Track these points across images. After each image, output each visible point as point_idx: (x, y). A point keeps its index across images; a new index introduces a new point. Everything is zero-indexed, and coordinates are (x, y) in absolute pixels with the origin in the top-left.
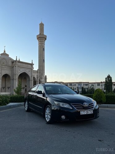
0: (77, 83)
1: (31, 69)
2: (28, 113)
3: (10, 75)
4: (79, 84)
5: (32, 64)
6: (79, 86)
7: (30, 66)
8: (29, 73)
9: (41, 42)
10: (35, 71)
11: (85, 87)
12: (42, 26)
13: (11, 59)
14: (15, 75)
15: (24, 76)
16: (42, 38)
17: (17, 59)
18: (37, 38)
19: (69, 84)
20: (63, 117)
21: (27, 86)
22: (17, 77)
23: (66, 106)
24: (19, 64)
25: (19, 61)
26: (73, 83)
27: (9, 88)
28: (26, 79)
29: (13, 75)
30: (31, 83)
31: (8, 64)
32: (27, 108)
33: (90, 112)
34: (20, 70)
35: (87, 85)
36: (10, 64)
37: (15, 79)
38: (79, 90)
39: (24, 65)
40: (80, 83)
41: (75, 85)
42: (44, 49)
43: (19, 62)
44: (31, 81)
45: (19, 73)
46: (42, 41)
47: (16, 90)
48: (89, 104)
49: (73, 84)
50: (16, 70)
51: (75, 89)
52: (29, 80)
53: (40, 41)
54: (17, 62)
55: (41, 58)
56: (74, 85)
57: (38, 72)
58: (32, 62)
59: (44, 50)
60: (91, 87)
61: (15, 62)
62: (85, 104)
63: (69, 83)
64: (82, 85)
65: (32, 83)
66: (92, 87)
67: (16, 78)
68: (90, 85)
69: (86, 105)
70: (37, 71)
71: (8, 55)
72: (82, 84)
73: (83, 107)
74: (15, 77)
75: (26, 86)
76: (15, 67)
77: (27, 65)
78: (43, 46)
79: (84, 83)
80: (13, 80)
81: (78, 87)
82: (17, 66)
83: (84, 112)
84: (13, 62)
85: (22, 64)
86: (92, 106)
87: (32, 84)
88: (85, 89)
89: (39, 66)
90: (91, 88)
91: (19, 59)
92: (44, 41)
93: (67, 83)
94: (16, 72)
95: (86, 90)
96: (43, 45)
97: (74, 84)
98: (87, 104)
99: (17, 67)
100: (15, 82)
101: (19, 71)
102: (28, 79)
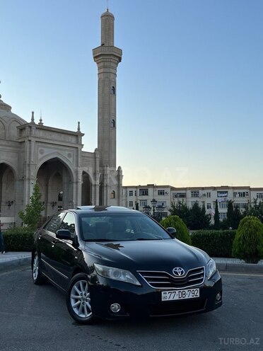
0: (214, 188)
1: (75, 150)
2: (38, 287)
3: (14, 166)
4: (221, 192)
5: (78, 135)
6: (220, 200)
7: (73, 140)
8: (71, 160)
9: (104, 67)
10: (86, 155)
11: (239, 200)
12: (108, 20)
13: (17, 119)
14: (29, 165)
15: (54, 170)
16: (107, 57)
17: (33, 119)
18: (95, 58)
19: (189, 194)
20: (116, 307)
21: (65, 198)
22: (33, 172)
23: (126, 277)
24: (41, 134)
25: (41, 123)
26: (203, 189)
27: (10, 204)
28: (61, 179)
29: (24, 165)
30: (74, 190)
31: (7, 135)
32: (37, 273)
33: (191, 293)
34: (42, 152)
35: (243, 195)
36: (14, 132)
37: (29, 179)
38: (220, 210)
39: (55, 136)
40: (223, 190)
41: (209, 195)
42: (114, 89)
43: (41, 127)
44: (75, 185)
45: (40, 160)
46: (109, 67)
47: (25, 213)
48: (191, 272)
49: (201, 192)
50: (33, 151)
51: (209, 207)
52: (70, 181)
53: (102, 64)
54: (34, 128)
55: (106, 116)
56: (204, 195)
57: (98, 156)
58: (79, 129)
59: (114, 93)
60: (255, 202)
61: (27, 129)
62: (176, 273)
63: (190, 189)
64: (230, 197)
65: (77, 189)
66: (258, 201)
67: (32, 174)
68: (254, 195)
69: (179, 273)
70: (94, 153)
71: (8, 108)
72: (230, 192)
73: (171, 279)
74: (29, 174)
75: (60, 199)
76: (27, 144)
77: (63, 135)
78: (110, 81)
79: (234, 188)
80: (23, 179)
81: (216, 202)
82: (33, 140)
83: (173, 295)
84: (23, 127)
85: (48, 135)
86: (199, 276)
87: (77, 191)
88: (237, 207)
89: (101, 140)
90: (255, 206)
91: (41, 120)
92: (114, 65)
93: (186, 189)
94: (30, 159)
95: (242, 210)
96: (112, 76)
97: (205, 192)
98: (182, 272)
99: (33, 144)
100: (27, 188)
101: (40, 156)
102: (65, 179)
